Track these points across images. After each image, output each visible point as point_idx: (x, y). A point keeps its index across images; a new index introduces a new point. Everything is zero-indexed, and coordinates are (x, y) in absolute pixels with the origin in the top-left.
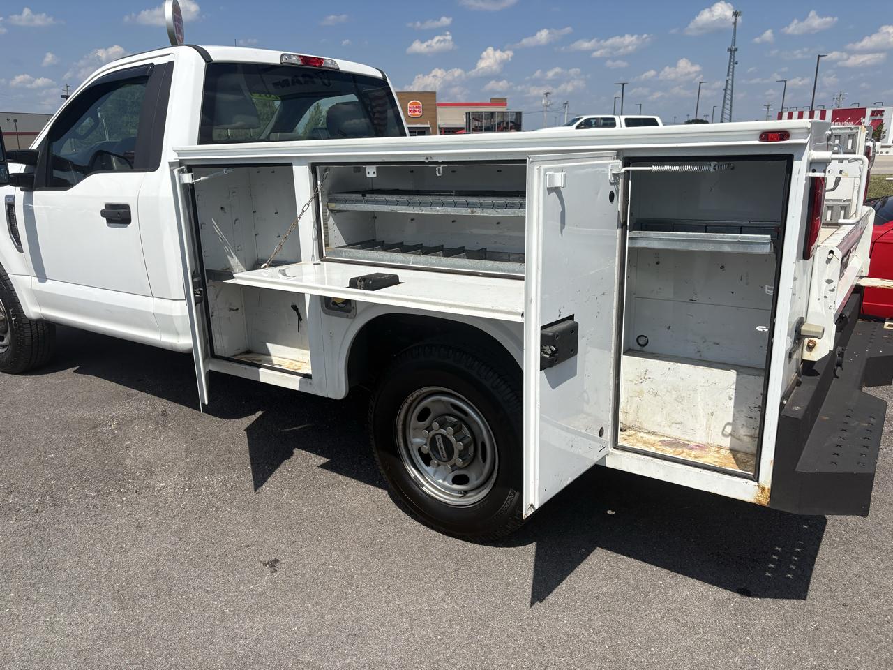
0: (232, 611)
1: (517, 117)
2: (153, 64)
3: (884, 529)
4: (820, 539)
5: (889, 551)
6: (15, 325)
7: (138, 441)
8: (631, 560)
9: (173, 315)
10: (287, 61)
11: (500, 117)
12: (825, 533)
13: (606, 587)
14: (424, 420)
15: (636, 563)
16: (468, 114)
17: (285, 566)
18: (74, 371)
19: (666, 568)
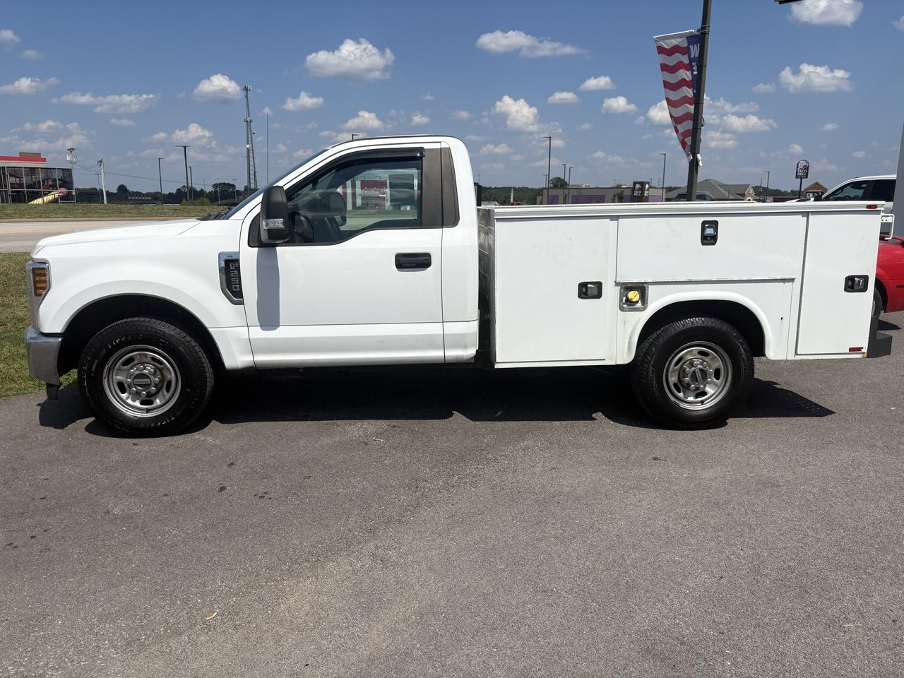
9: (467, 332)
11: (43, 174)
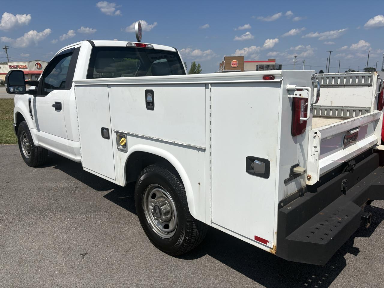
0: (58, 273)
1: (279, 67)
2: (75, 48)
3: (376, 273)
4: (338, 274)
5: (373, 285)
6: (32, 148)
7: (62, 197)
8: (237, 273)
9: (74, 147)
10: (129, 45)
11: (272, 67)
12: (342, 271)
13: (219, 284)
14: (153, 199)
15: (239, 274)
16: (257, 66)
17: (88, 256)
18: (54, 167)
19: (252, 279)
